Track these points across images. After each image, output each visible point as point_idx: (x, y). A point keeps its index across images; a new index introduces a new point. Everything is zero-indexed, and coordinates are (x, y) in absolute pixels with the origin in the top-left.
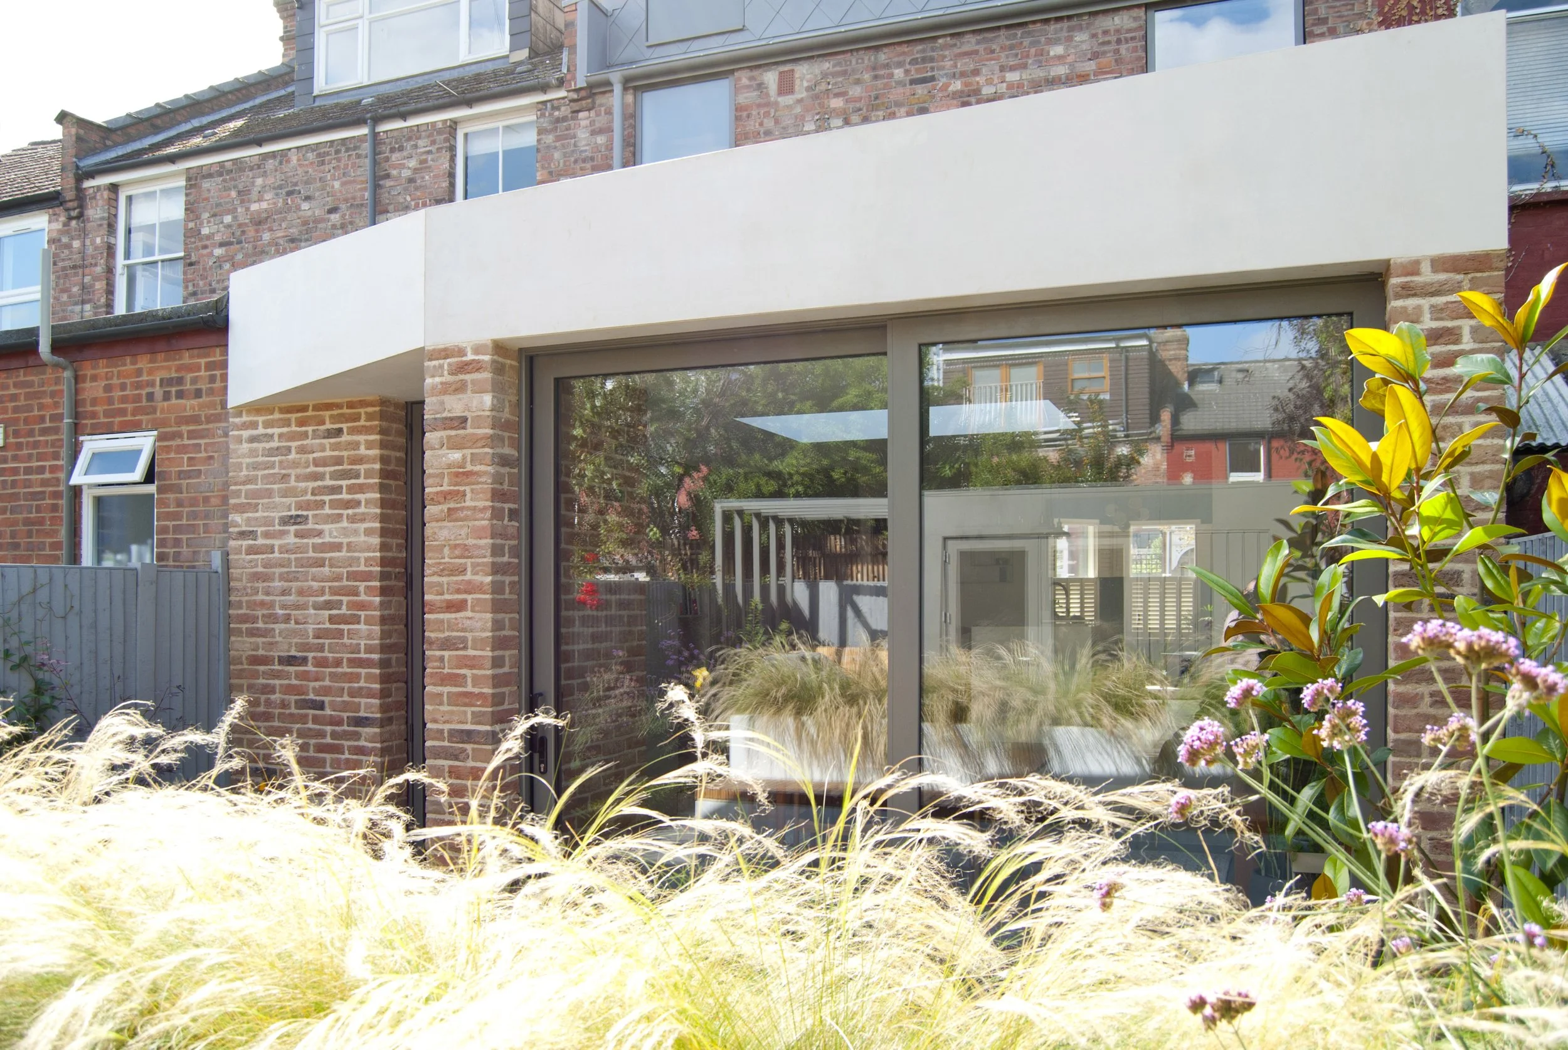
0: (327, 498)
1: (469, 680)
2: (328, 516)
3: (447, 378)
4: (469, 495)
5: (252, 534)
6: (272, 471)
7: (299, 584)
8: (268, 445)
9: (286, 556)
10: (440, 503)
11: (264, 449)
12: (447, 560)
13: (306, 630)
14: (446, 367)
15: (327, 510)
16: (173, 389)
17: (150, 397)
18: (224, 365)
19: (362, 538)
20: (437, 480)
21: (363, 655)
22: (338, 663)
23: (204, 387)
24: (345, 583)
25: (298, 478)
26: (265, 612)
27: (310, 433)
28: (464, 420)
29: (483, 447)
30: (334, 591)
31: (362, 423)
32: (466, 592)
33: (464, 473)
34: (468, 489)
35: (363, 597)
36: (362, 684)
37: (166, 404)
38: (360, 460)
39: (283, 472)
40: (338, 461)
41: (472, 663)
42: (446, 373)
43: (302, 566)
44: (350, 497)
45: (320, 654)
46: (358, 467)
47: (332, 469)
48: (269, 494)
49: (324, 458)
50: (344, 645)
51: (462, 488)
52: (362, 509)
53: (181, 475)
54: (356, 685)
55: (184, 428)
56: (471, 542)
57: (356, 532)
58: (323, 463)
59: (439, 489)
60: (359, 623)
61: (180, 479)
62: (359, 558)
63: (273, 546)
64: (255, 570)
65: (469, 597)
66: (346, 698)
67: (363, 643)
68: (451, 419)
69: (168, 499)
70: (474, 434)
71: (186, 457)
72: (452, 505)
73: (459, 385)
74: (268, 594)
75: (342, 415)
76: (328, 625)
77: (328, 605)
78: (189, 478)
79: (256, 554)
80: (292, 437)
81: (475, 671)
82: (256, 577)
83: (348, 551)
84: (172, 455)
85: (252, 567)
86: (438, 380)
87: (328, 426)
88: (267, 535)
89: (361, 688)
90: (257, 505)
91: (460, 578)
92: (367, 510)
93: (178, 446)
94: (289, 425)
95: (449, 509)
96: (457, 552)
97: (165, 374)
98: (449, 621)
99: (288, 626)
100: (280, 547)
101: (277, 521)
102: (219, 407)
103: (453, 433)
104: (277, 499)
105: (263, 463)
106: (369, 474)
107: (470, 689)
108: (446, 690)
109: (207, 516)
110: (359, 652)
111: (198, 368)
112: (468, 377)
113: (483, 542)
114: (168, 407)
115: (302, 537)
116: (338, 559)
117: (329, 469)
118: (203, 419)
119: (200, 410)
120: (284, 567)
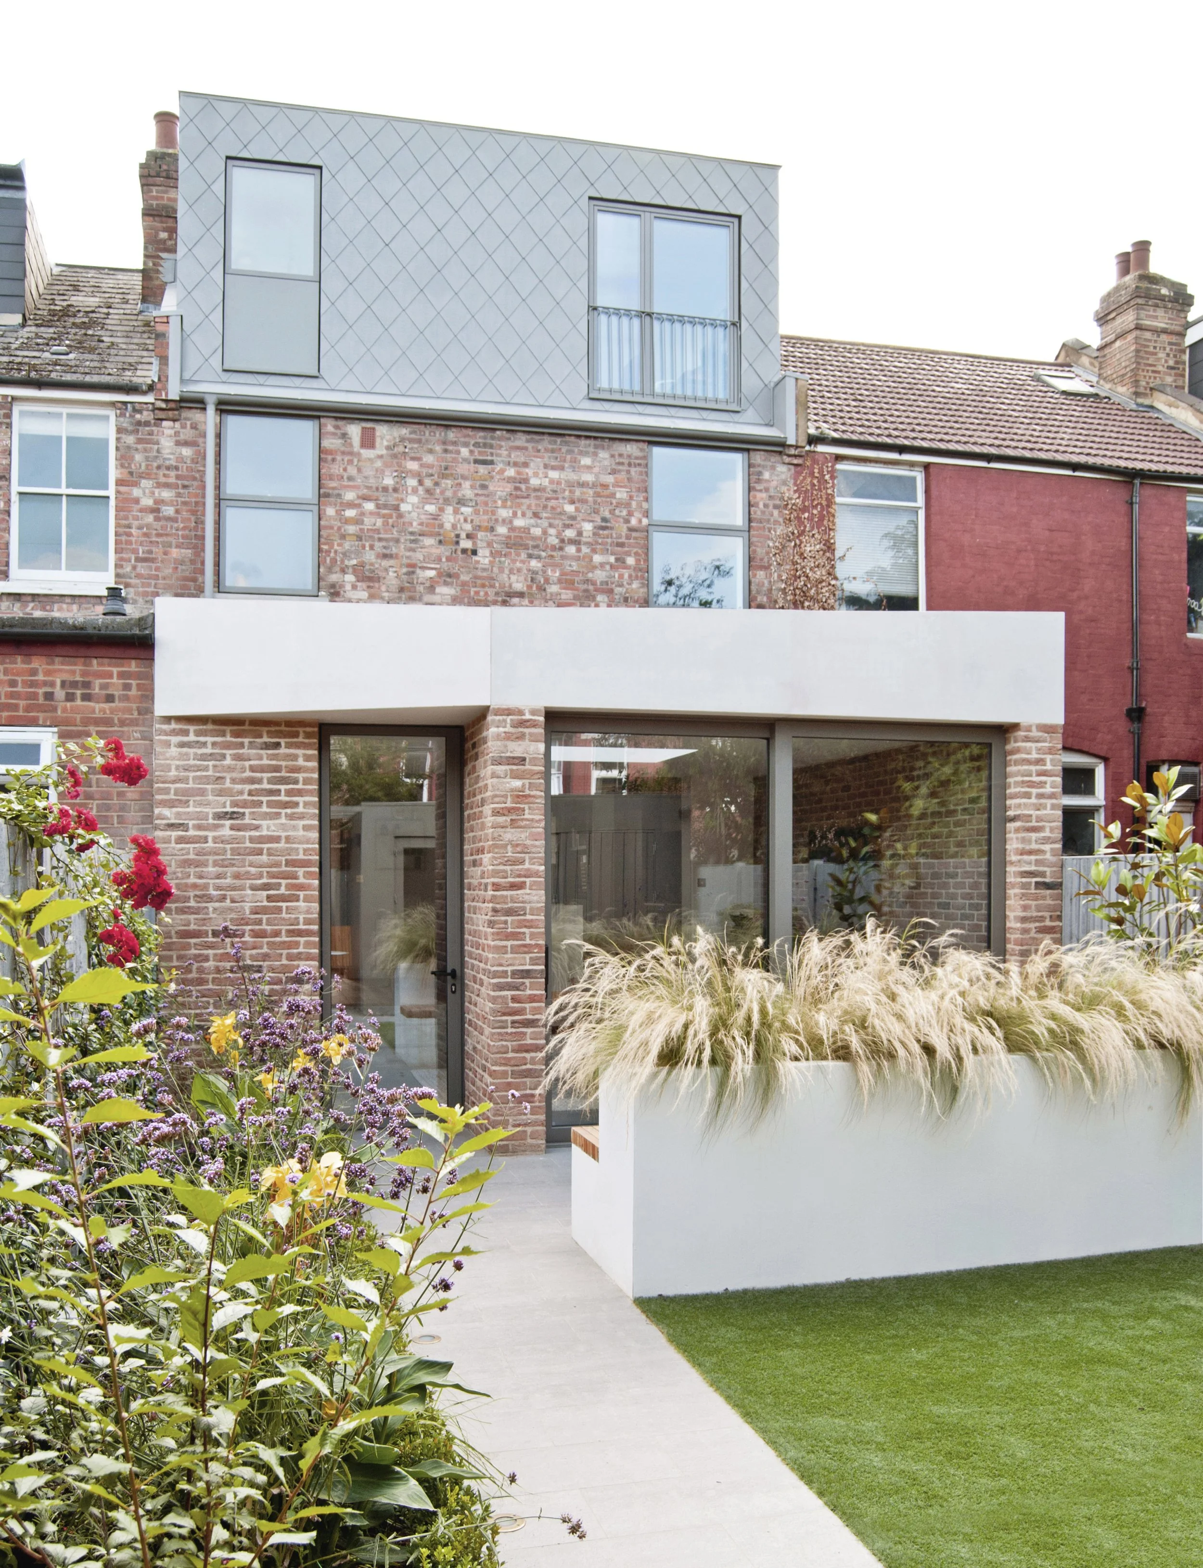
0: (265, 799)
1: (528, 936)
2: (266, 813)
3: (508, 729)
4: (527, 811)
5: (182, 826)
6: (204, 773)
7: (235, 869)
8: (200, 751)
9: (221, 845)
10: (504, 815)
11: (195, 754)
12: (510, 854)
13: (242, 907)
14: (508, 721)
15: (265, 809)
16: (78, 692)
17: (49, 696)
18: (150, 677)
19: (301, 833)
20: (502, 799)
21: (301, 927)
22: (277, 934)
23: (116, 693)
24: (284, 868)
25: (233, 781)
26: (198, 893)
27: (246, 744)
28: (524, 759)
29: (539, 778)
30: (271, 875)
31: (300, 739)
32: (525, 877)
33: (523, 796)
34: (526, 807)
35: (302, 880)
36: (301, 950)
37: (69, 704)
38: (298, 770)
39: (218, 775)
40: (277, 769)
41: (530, 925)
42: (508, 725)
43: (239, 854)
44: (287, 799)
45: (257, 927)
46: (296, 775)
47: (270, 775)
48: (202, 792)
49: (261, 765)
50: (284, 919)
51: (521, 806)
52: (301, 809)
54: (295, 951)
55: (93, 729)
56: (528, 842)
57: (294, 828)
58: (262, 769)
59: (503, 805)
60: (298, 900)
62: (297, 849)
63: (206, 837)
64: (186, 857)
65: (528, 880)
66: (285, 962)
67: (301, 917)
68: (514, 758)
70: (531, 769)
72: (514, 817)
73: (519, 735)
74: (201, 877)
75: (281, 732)
76: (265, 903)
77: (266, 887)
79: (187, 843)
80: (228, 746)
81: (531, 930)
82: (187, 863)
83: (287, 842)
85: (183, 855)
86: (501, 729)
87: (265, 739)
88: (199, 827)
89: (300, 953)
90: (188, 801)
91: (520, 867)
92: (305, 810)
94: (224, 735)
95: (511, 820)
96: (519, 849)
97: (67, 677)
98: (511, 896)
99: (223, 904)
100: (215, 838)
101: (211, 816)
102: (136, 713)
103: (514, 767)
104: (210, 798)
105: (195, 766)
106: (306, 781)
107: (528, 941)
108: (509, 943)
109: (123, 808)
110: (298, 924)
111: (111, 676)
112: (527, 731)
113: (537, 843)
114: (71, 707)
115: (239, 830)
116: (276, 850)
117: (266, 775)
118: (116, 721)
119: (112, 713)
120: (218, 854)
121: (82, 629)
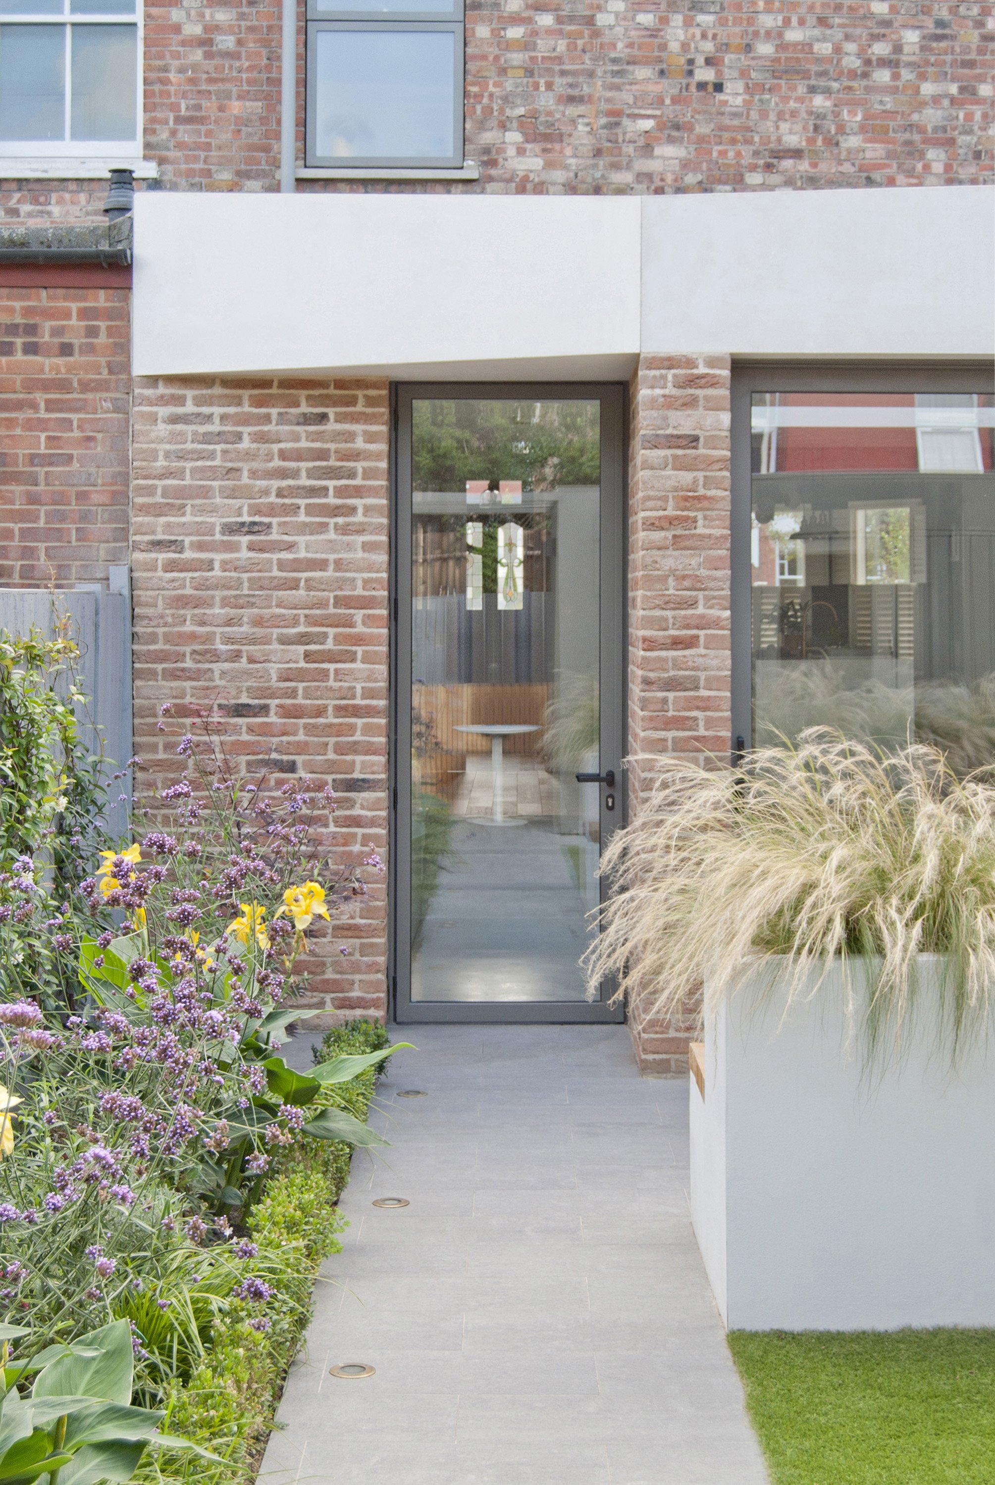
0: (302, 502)
1: (701, 724)
2: (305, 524)
3: (670, 390)
4: (700, 522)
5: (174, 545)
6: (209, 463)
7: (256, 611)
8: (202, 429)
9: (234, 574)
10: (663, 529)
11: (195, 433)
12: (671, 591)
13: (267, 671)
14: (670, 378)
15: (302, 517)
16: (19, 341)
18: (123, 316)
19: (360, 554)
20: (659, 503)
21: (358, 701)
22: (320, 712)
23: (76, 342)
24: (332, 610)
25: (254, 474)
26: (198, 647)
27: (274, 417)
28: (696, 439)
29: (721, 469)
30: (312, 621)
31: (359, 408)
32: (698, 628)
33: (694, 498)
34: (700, 515)
35: (360, 629)
36: (358, 737)
37: (4, 359)
38: (356, 456)
39: (229, 464)
40: (322, 455)
41: (705, 705)
42: (670, 385)
43: (262, 588)
44: (339, 501)
45: (289, 702)
46: (352, 464)
47: (311, 464)
48: (205, 492)
49: (298, 450)
50: (331, 689)
51: (692, 514)
52: (359, 518)
53: (32, 459)
54: (351, 739)
55: (40, 397)
56: (703, 572)
57: (349, 547)
58: (299, 456)
59: (661, 513)
60: (353, 660)
61: (32, 464)
62: (354, 580)
63: (211, 562)
64: (180, 592)
65: (702, 633)
66: (331, 756)
67: (359, 687)
68: (679, 437)
69: (12, 492)
70: (707, 456)
71: (43, 436)
72: (679, 532)
73: (687, 400)
74: (203, 623)
75: (327, 396)
76: (302, 664)
77: (303, 639)
78: (51, 464)
79: (181, 571)
80: (246, 420)
81: (709, 713)
82: (182, 602)
83: (336, 570)
84: (18, 431)
85: (175, 589)
86: (658, 392)
87: (304, 408)
88: (200, 547)
89: (356, 743)
90: (184, 506)
91: (690, 612)
92: (366, 520)
93: (29, 420)
94: (239, 404)
95: (675, 536)
96: (686, 583)
98: (674, 659)
99: (236, 665)
100: (224, 563)
101: (218, 529)
102: (105, 371)
103: (680, 452)
104: (218, 500)
105: (193, 451)
106: (368, 474)
107: (702, 732)
108: (670, 735)
109: (85, 517)
110: (353, 697)
111: (67, 315)
112: (699, 392)
113: (719, 574)
114: (8, 364)
115: (261, 550)
116: (320, 581)
117: (303, 465)
118: (75, 384)
119: (69, 371)
120: (230, 588)
121: (22, 244)
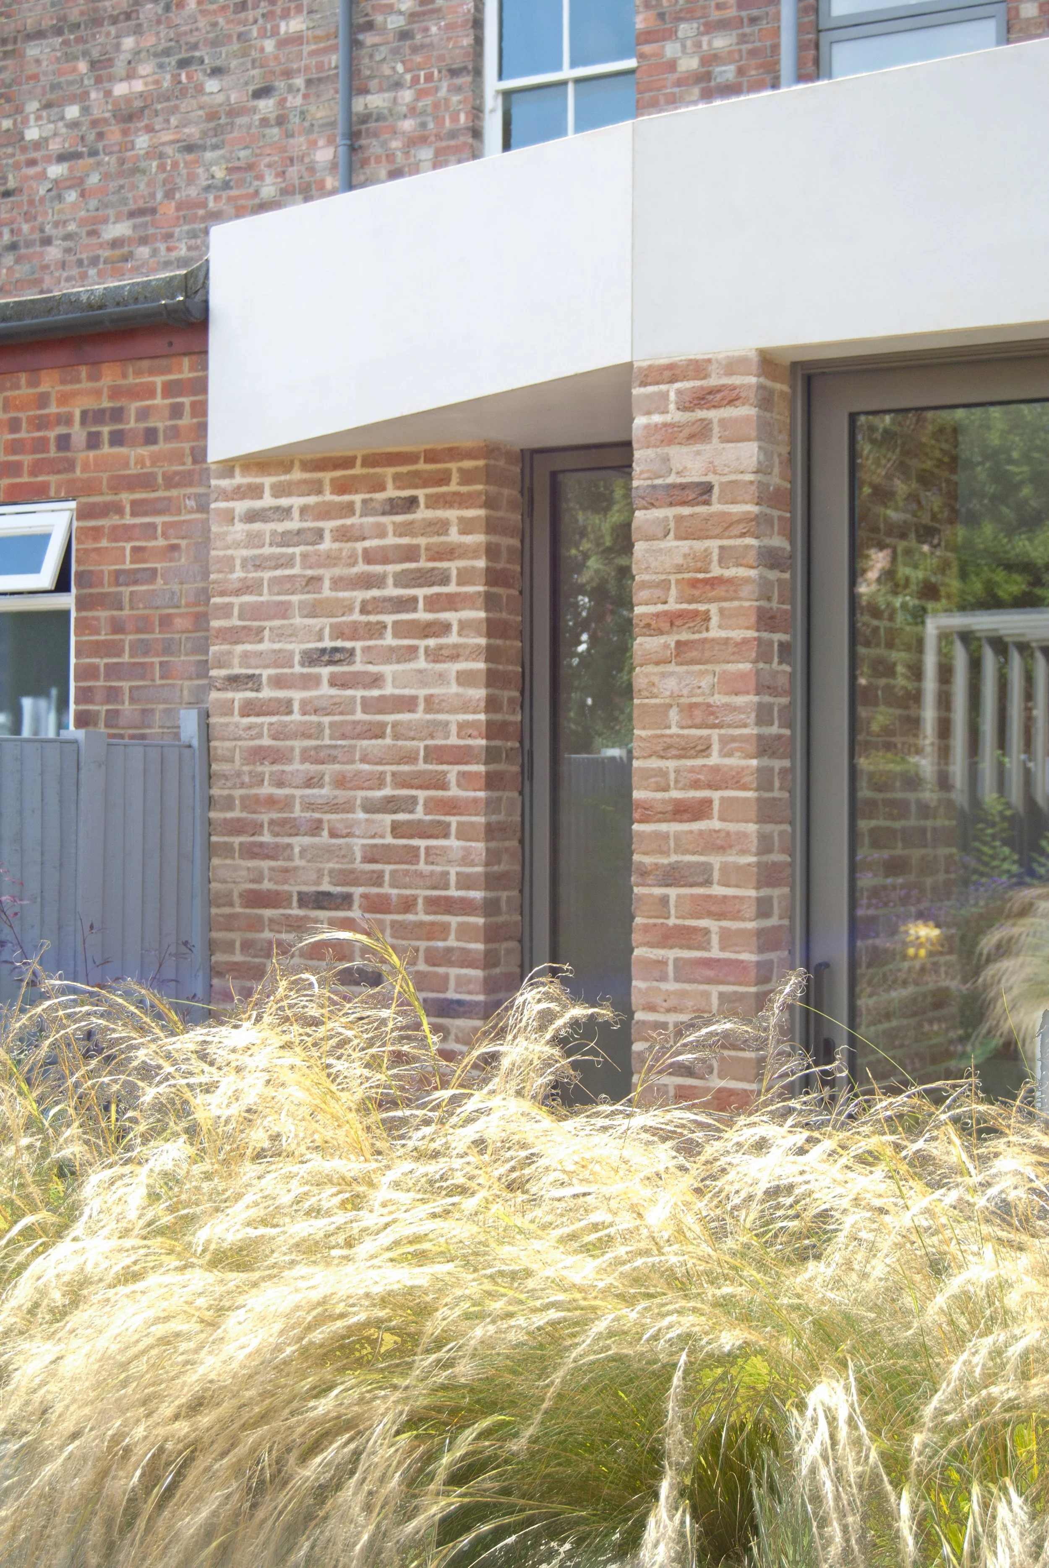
0: (389, 619)
1: (715, 939)
2: (392, 649)
3: (674, 415)
4: (714, 620)
5: (251, 681)
6: (288, 572)
7: (337, 767)
8: (281, 527)
9: (314, 718)
10: (661, 632)
11: (274, 533)
12: (674, 730)
13: (350, 847)
14: (672, 396)
15: (389, 640)
16: (106, 430)
17: (64, 442)
18: (200, 386)
19: (455, 689)
20: (658, 593)
21: (453, 892)
22: (408, 905)
23: (160, 425)
24: (422, 766)
25: (338, 583)
26: (275, 816)
27: (358, 506)
28: (707, 488)
29: (743, 535)
30: (401, 781)
31: (453, 487)
32: (710, 786)
33: (706, 581)
34: (713, 608)
35: (454, 792)
36: (451, 942)
37: (92, 454)
38: (448, 553)
39: (309, 572)
40: (410, 554)
41: (719, 910)
42: (672, 407)
43: (343, 737)
44: (430, 616)
45: (374, 890)
46: (444, 565)
47: (399, 567)
48: (283, 611)
49: (383, 548)
50: (420, 874)
51: (702, 607)
52: (453, 638)
53: (118, 577)
54: (440, 944)
55: (126, 497)
56: (718, 699)
57: (441, 677)
59: (660, 608)
60: (446, 836)
61: (118, 584)
62: (447, 724)
63: (289, 702)
64: (257, 742)
65: (716, 796)
66: (423, 966)
67: (453, 871)
68: (683, 487)
69: (97, 619)
70: (724, 514)
71: (128, 546)
72: (684, 636)
73: (696, 428)
74: (280, 784)
75: (417, 473)
76: (389, 840)
77: (390, 805)
78: (136, 582)
79: (258, 715)
80: (326, 512)
81: (725, 924)
82: (259, 755)
83: (428, 710)
84: (104, 543)
85: (252, 738)
86: (657, 418)
87: (391, 492)
88: (278, 682)
89: (449, 950)
90: (262, 629)
91: (699, 762)
92: (462, 640)
93: (114, 528)
94: (320, 492)
95: (678, 643)
96: (693, 717)
97: (90, 403)
98: (677, 836)
99: (316, 840)
100: (304, 703)
101: (297, 658)
102: (189, 460)
103: (686, 511)
104: (297, 621)
105: (271, 557)
106: (464, 577)
107: (715, 953)
108: (671, 954)
109: (168, 648)
110: (446, 887)
111: (151, 393)
112: (713, 415)
113: (740, 700)
114: (96, 459)
115: (344, 686)
116: (409, 725)
117: (392, 568)
118: (160, 480)
119: (153, 464)
120: (310, 737)
121: (101, 307)
